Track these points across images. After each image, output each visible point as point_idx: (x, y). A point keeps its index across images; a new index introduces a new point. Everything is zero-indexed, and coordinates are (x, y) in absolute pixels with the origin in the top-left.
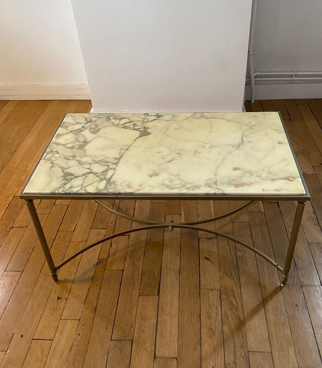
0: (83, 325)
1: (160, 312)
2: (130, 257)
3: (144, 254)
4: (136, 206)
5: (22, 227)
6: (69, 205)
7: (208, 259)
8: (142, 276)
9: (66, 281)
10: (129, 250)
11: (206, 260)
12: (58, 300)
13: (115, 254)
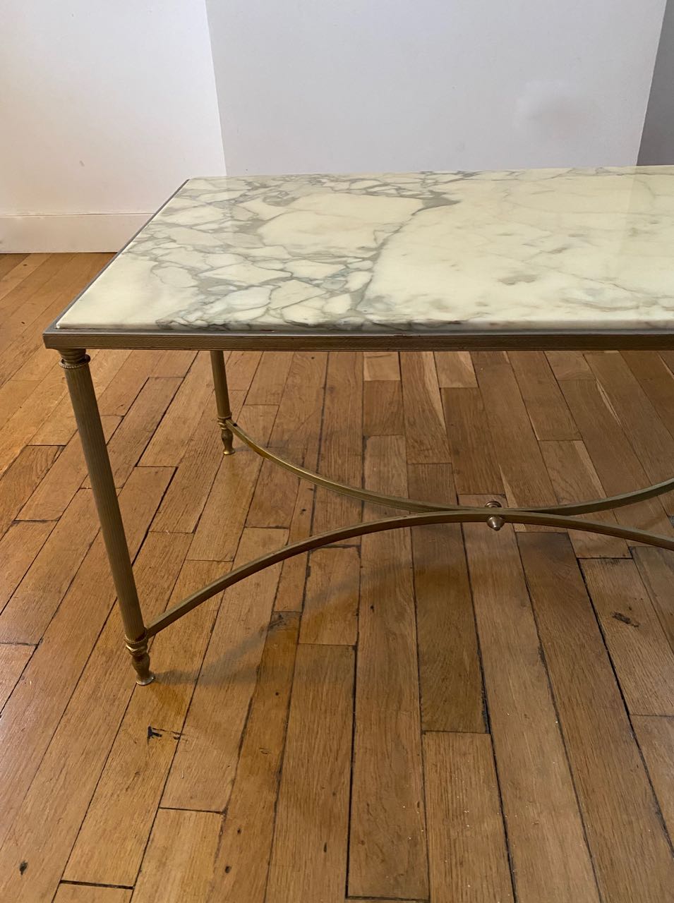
0: (239, 831)
1: (508, 793)
2: (372, 607)
3: (415, 601)
4: (367, 473)
5: (44, 521)
6: (177, 468)
7: (627, 621)
8: (422, 668)
9: (174, 677)
10: (367, 586)
11: (622, 624)
12: (149, 738)
13: (322, 596)
